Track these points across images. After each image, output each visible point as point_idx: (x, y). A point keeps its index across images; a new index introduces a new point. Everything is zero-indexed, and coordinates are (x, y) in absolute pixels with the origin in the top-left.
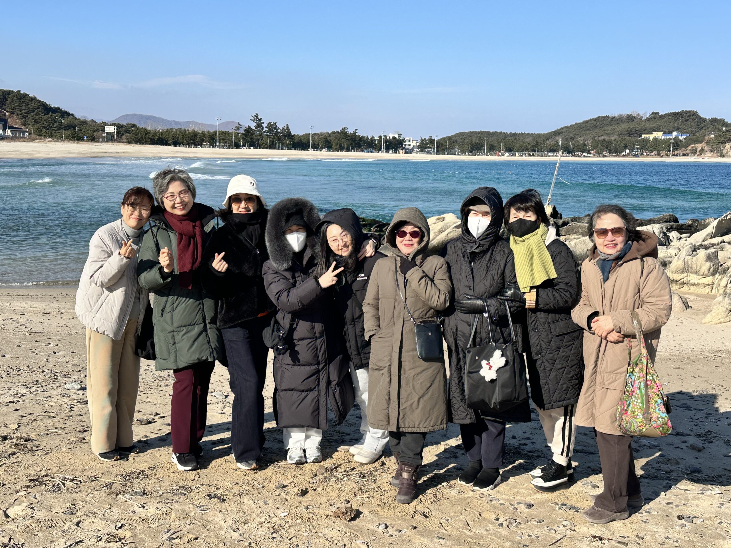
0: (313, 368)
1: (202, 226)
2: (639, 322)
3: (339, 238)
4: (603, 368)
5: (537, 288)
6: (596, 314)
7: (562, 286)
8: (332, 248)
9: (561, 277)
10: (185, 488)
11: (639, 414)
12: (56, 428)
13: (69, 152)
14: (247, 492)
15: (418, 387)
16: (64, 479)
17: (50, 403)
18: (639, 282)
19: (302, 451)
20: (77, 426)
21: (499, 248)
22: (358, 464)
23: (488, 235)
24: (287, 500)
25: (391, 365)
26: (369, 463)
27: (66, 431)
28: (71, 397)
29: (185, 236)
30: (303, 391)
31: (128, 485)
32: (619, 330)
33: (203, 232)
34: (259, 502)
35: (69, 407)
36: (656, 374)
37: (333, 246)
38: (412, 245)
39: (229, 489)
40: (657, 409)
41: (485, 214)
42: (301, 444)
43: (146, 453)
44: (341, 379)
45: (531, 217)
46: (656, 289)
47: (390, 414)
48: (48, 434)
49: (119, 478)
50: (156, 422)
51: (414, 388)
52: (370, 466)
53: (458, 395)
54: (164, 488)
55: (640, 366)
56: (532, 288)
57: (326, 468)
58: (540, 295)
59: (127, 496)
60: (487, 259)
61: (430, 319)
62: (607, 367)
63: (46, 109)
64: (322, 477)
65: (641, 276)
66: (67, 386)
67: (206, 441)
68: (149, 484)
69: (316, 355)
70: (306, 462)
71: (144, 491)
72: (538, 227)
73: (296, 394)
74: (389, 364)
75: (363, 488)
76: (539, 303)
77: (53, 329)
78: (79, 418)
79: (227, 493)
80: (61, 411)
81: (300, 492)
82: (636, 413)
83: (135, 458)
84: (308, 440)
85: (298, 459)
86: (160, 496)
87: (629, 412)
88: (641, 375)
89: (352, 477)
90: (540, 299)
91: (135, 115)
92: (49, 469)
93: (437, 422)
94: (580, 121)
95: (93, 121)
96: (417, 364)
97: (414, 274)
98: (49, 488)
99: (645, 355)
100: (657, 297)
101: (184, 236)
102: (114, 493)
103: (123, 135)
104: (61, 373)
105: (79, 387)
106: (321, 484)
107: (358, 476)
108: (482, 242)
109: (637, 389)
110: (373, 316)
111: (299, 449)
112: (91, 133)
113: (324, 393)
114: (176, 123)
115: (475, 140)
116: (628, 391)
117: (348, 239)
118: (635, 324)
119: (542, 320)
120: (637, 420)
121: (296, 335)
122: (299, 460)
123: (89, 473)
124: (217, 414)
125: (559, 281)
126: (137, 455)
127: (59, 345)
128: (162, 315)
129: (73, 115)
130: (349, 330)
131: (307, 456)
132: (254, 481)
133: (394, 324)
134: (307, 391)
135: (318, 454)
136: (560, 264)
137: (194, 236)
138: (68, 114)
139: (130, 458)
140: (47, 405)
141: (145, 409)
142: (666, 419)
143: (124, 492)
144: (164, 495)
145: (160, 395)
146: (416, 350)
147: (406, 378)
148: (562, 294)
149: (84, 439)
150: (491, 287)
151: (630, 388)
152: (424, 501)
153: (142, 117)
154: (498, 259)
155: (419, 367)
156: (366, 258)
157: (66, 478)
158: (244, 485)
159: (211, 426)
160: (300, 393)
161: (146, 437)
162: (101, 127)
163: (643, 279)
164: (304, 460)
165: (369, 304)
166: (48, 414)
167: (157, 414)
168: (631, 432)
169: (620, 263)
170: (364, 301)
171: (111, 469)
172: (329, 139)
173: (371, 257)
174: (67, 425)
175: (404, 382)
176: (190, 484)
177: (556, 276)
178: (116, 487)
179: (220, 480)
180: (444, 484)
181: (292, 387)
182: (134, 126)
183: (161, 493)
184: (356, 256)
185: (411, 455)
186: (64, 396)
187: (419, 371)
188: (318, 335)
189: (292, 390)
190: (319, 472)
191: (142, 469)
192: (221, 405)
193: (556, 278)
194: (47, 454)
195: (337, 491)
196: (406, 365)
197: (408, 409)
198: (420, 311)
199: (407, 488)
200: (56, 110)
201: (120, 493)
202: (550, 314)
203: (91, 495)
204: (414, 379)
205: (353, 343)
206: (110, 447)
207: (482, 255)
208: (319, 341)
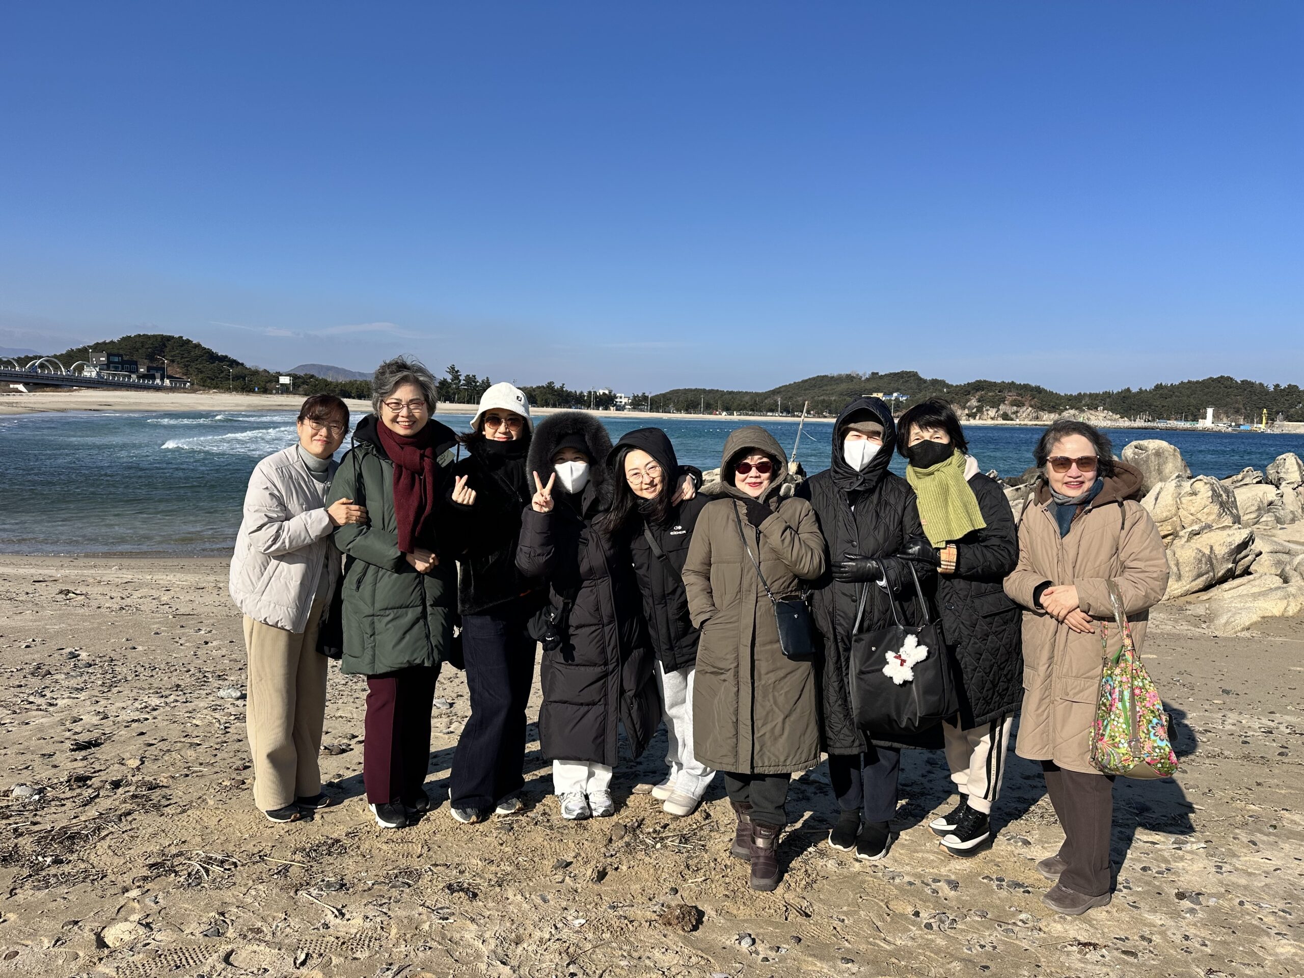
0: (598, 670)
1: (435, 456)
2: (1120, 598)
3: (643, 472)
4: (1065, 670)
5: (957, 542)
6: (1047, 584)
7: (995, 541)
8: (632, 485)
9: (994, 527)
10: (408, 872)
11: (1123, 741)
12: (201, 764)
13: (237, 405)
14: (510, 877)
15: (781, 700)
16: (209, 860)
17: (194, 721)
18: (1119, 537)
19: (583, 798)
20: (233, 760)
21: (890, 486)
22: (670, 817)
23: (875, 466)
24: (576, 891)
25: (738, 666)
26: (687, 815)
27: (216, 769)
28: (226, 710)
29: (407, 469)
30: (582, 704)
31: (314, 869)
32: (1086, 608)
33: (436, 466)
34: (533, 896)
35: (222, 727)
36: (1149, 679)
37: (634, 483)
38: (761, 483)
39: (479, 871)
40: (1152, 734)
41: (871, 435)
42: (581, 787)
43: (341, 806)
44: (641, 686)
45: (942, 438)
46: (1145, 548)
47: (740, 744)
48: (187, 776)
49: (298, 857)
50: (352, 749)
51: (775, 702)
52: (689, 820)
53: (839, 709)
54: (374, 873)
55: (1122, 665)
56: (948, 542)
57: (625, 826)
58: (963, 554)
59: (315, 892)
60: (875, 502)
61: (793, 594)
62: (1071, 666)
63: (212, 357)
64: (621, 843)
65: (1123, 528)
66: (222, 693)
67: (431, 783)
68: (349, 866)
69: (603, 651)
70: (591, 816)
71: (342, 880)
72: (952, 454)
73: (571, 709)
74: (736, 664)
75: (690, 862)
76: (962, 566)
77: (206, 609)
78: (237, 746)
79: (478, 880)
80: (209, 735)
81: (595, 875)
82: (1117, 740)
83: (325, 815)
84: (592, 780)
85: (580, 811)
86: (370, 889)
87: (1106, 738)
88: (1124, 679)
89: (668, 842)
90: (962, 561)
91: (314, 365)
92: (184, 842)
93: (809, 755)
94: (799, 380)
95: (265, 371)
96: (779, 664)
97: (772, 525)
98: (182, 879)
99: (1129, 648)
100: (1147, 560)
101: (404, 470)
102: (292, 886)
103: (299, 386)
104: (214, 672)
105: (239, 694)
106: (623, 858)
107: (678, 841)
108: (866, 476)
109: (1117, 700)
110: (703, 590)
111: (578, 795)
112: (262, 384)
113: (613, 709)
114: (361, 374)
115: (690, 397)
116: (1104, 705)
117: (656, 473)
118: (1113, 598)
119: (962, 594)
120: (1119, 751)
121: (573, 620)
122: (581, 814)
123: (250, 847)
124: (441, 734)
125: (990, 534)
126: (327, 810)
127: (214, 632)
128: (358, 588)
129: (242, 364)
130: (658, 613)
131: (593, 806)
132: (516, 855)
133: (741, 602)
134: (588, 705)
135: (608, 803)
136: (991, 508)
137: (421, 472)
138: (237, 363)
139: (317, 817)
140: (189, 725)
141: (335, 728)
142: (1167, 750)
143: (308, 884)
144: (375, 887)
145: (355, 705)
146: (779, 641)
147: (763, 686)
148: (996, 554)
149: (244, 783)
150: (885, 542)
151: (1108, 700)
152: (793, 884)
153: (321, 367)
154: (892, 501)
155: (781, 668)
156: (682, 501)
157: (211, 858)
158: (502, 864)
159: (437, 755)
160: (578, 707)
161: (339, 776)
162: (276, 377)
163: (1124, 532)
164: (587, 813)
165: (694, 572)
166: (189, 741)
167: (354, 737)
168: (1110, 769)
169: (1087, 508)
170: (685, 567)
171: (287, 838)
172: (534, 394)
173: (691, 499)
174: (218, 759)
175: (760, 692)
176: (415, 864)
177: (983, 525)
178: (295, 871)
179: (464, 855)
180: (811, 849)
181: (565, 699)
182: (312, 376)
183: (370, 883)
184: (670, 499)
185: (771, 808)
186: (216, 709)
187: (782, 675)
188: (605, 621)
189: (565, 702)
190: (616, 835)
191: (335, 836)
192: (445, 720)
193: (982, 529)
194: (184, 811)
195: (652, 871)
196: (762, 666)
197: (767, 735)
198: (781, 581)
199: (765, 864)
200: (224, 359)
201: (302, 885)
202: (973, 583)
203: (253, 893)
204: (774, 687)
205: (663, 631)
206: (286, 799)
207: (866, 495)
208: (607, 629)
